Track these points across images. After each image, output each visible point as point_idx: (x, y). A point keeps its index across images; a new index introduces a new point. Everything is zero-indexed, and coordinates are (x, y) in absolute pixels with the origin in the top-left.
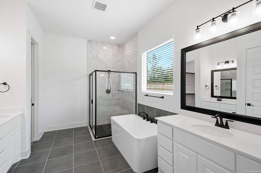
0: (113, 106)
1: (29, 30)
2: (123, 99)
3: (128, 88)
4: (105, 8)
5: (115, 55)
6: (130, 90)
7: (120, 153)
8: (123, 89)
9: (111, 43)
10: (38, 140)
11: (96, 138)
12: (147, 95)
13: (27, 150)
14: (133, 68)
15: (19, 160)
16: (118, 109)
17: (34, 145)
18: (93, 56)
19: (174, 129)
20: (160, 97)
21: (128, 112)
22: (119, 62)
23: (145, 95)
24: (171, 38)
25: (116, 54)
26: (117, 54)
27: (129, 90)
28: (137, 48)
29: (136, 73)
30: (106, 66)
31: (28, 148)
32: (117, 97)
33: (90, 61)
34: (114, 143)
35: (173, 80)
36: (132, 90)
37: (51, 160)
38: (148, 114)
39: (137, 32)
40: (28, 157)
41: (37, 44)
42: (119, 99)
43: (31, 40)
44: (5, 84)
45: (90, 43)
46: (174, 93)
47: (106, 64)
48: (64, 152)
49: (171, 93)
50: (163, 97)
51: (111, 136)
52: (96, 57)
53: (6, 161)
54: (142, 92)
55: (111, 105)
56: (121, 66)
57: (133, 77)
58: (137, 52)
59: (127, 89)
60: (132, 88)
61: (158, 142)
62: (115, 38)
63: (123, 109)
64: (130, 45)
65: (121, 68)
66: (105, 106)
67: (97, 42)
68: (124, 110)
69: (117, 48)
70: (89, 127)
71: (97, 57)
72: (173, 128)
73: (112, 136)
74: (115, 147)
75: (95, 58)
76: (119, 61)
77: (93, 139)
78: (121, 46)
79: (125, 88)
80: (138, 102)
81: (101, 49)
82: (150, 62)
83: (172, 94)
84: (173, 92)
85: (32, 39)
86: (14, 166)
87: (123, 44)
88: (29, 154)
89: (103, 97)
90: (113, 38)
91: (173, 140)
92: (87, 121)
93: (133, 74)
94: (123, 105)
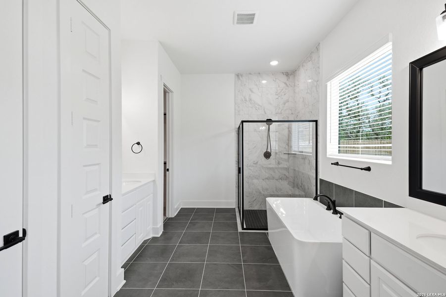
0: (277, 180)
1: (161, 76)
2: (295, 170)
3: (304, 150)
4: (253, 19)
5: (279, 92)
6: (307, 153)
7: (278, 262)
8: (294, 151)
9: (273, 72)
10: (173, 216)
11: (243, 229)
12: (337, 164)
13: (158, 226)
14: (311, 112)
15: (151, 236)
16: (285, 186)
17: (168, 223)
18: (243, 98)
19: (372, 233)
20: (362, 169)
21: (303, 193)
22: (287, 104)
23: (332, 164)
24: (387, 42)
25: (282, 90)
26: (284, 90)
27: (305, 152)
28: (319, 73)
29: (316, 121)
30: (265, 112)
31: (160, 224)
32: (284, 165)
33: (239, 107)
34: (271, 242)
35: (390, 133)
36: (311, 153)
37: (181, 246)
38: (335, 201)
39: (319, 44)
40: (159, 236)
41: (172, 92)
42: (287, 169)
43: (163, 87)
44: (138, 143)
45: (239, 78)
46: (393, 160)
47: (264, 110)
48: (198, 239)
49: (386, 160)
50: (368, 169)
51: (267, 229)
52: (248, 99)
53: (135, 233)
54: (328, 156)
55: (273, 178)
56: (291, 110)
57: (311, 129)
58: (318, 81)
59: (302, 152)
60: (310, 150)
61: (344, 257)
62: (279, 62)
63: (293, 187)
64: (306, 70)
65: (292, 114)
66: (264, 180)
67: (251, 74)
68: (296, 189)
69: (284, 78)
70: (237, 210)
71: (250, 100)
72: (370, 232)
73: (269, 231)
74: (271, 249)
75: (246, 100)
76: (288, 101)
77: (240, 230)
78: (290, 74)
79: (300, 150)
80: (320, 177)
81: (256, 85)
82: (373, 95)
83: (390, 163)
84: (390, 157)
85: (164, 85)
86: (145, 242)
87: (296, 70)
88: (161, 233)
89: (259, 163)
90: (274, 63)
91: (370, 257)
92: (235, 201)
93: (311, 123)
94: (294, 180)
